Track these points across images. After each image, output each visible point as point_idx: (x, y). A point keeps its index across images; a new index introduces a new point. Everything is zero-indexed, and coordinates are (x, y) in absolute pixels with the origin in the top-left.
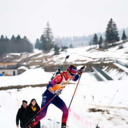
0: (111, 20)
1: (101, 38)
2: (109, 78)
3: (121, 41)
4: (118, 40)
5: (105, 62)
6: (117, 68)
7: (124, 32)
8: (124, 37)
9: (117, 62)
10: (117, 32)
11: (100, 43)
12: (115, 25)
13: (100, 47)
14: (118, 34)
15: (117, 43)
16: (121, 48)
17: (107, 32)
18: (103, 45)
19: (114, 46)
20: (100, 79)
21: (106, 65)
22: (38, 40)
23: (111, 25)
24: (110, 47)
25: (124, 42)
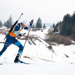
0: (40, 18)
1: (34, 26)
2: (35, 44)
3: (43, 28)
4: (41, 27)
5: (34, 37)
6: (39, 40)
7: (44, 24)
8: (44, 27)
9: (39, 37)
10: (41, 24)
11: (33, 28)
12: (41, 20)
13: (33, 30)
14: (41, 25)
15: (41, 29)
16: (42, 31)
17: (37, 23)
18: (34, 29)
19: (39, 30)
20: (30, 44)
21: (34, 38)
22: (5, 22)
23: (39, 20)
24: (37, 30)
25: (44, 29)
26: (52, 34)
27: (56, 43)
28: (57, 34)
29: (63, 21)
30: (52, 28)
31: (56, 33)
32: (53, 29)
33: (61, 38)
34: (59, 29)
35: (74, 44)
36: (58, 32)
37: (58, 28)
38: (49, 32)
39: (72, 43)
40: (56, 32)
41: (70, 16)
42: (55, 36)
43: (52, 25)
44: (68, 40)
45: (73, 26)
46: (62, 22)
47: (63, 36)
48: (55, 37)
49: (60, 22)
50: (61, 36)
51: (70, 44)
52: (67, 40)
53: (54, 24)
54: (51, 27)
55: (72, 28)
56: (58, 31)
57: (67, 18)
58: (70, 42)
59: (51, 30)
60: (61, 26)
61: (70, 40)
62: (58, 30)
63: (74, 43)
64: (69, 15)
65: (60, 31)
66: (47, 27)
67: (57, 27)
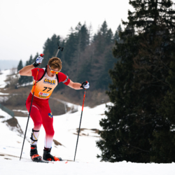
26: (16, 88)
28: (30, 86)
29: (44, 52)
30: (16, 72)
31: (28, 84)
35: (73, 112)
36: (32, 83)
38: (9, 83)
39: (68, 109)
40: (27, 82)
41: (61, 40)
42: (25, 92)
43: (16, 65)
44: (59, 100)
45: (70, 65)
48: (24, 94)
51: (63, 112)
52: (56, 101)
53: (21, 62)
54: (13, 69)
55: (68, 70)
56: (31, 81)
57: (53, 45)
58: (63, 105)
59: (14, 76)
61: (63, 102)
62: (31, 78)
63: (73, 109)
64: (59, 38)
66: (2, 72)
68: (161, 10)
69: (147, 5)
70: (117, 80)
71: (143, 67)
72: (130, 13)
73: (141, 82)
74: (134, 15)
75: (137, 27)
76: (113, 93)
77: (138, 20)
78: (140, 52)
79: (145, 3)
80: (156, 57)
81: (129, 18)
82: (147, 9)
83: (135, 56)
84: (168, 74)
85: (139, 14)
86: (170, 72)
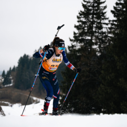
26: (1, 88)
27: (9, 102)
28: (9, 87)
29: (19, 65)
31: (8, 85)
32: (3, 80)
33: (16, 93)
34: (13, 79)
35: (37, 103)
36: (11, 85)
37: (11, 78)
39: (34, 101)
41: (29, 58)
43: (1, 74)
46: (17, 67)
47: (18, 90)
48: (6, 92)
49: (14, 68)
50: (16, 90)
53: (4, 72)
56: (10, 83)
57: (24, 60)
60: (15, 73)
62: (11, 81)
63: (37, 101)
64: (28, 56)
65: (13, 82)
67: (9, 76)
68: (95, 32)
69: (86, 28)
70: (67, 78)
71: (84, 69)
72: (75, 33)
73: (83, 79)
74: (77, 35)
75: (80, 43)
76: (64, 86)
77: (80, 38)
78: (82, 59)
79: (85, 27)
80: (92, 63)
81: (74, 37)
82: (86, 31)
83: (78, 62)
84: (101, 73)
85: (81, 34)
86: (102, 72)
